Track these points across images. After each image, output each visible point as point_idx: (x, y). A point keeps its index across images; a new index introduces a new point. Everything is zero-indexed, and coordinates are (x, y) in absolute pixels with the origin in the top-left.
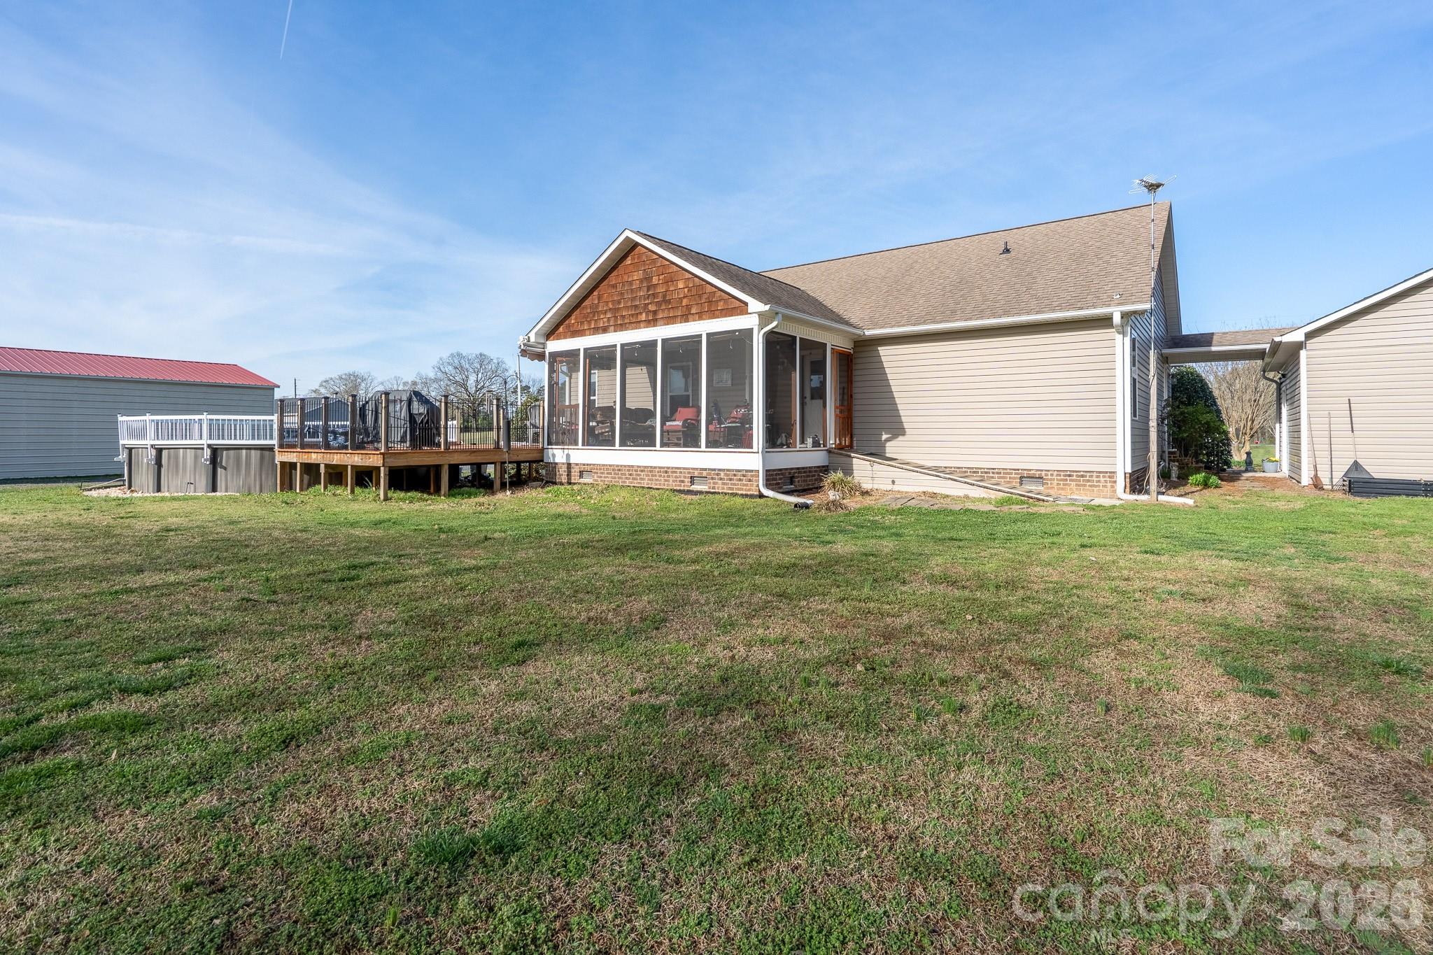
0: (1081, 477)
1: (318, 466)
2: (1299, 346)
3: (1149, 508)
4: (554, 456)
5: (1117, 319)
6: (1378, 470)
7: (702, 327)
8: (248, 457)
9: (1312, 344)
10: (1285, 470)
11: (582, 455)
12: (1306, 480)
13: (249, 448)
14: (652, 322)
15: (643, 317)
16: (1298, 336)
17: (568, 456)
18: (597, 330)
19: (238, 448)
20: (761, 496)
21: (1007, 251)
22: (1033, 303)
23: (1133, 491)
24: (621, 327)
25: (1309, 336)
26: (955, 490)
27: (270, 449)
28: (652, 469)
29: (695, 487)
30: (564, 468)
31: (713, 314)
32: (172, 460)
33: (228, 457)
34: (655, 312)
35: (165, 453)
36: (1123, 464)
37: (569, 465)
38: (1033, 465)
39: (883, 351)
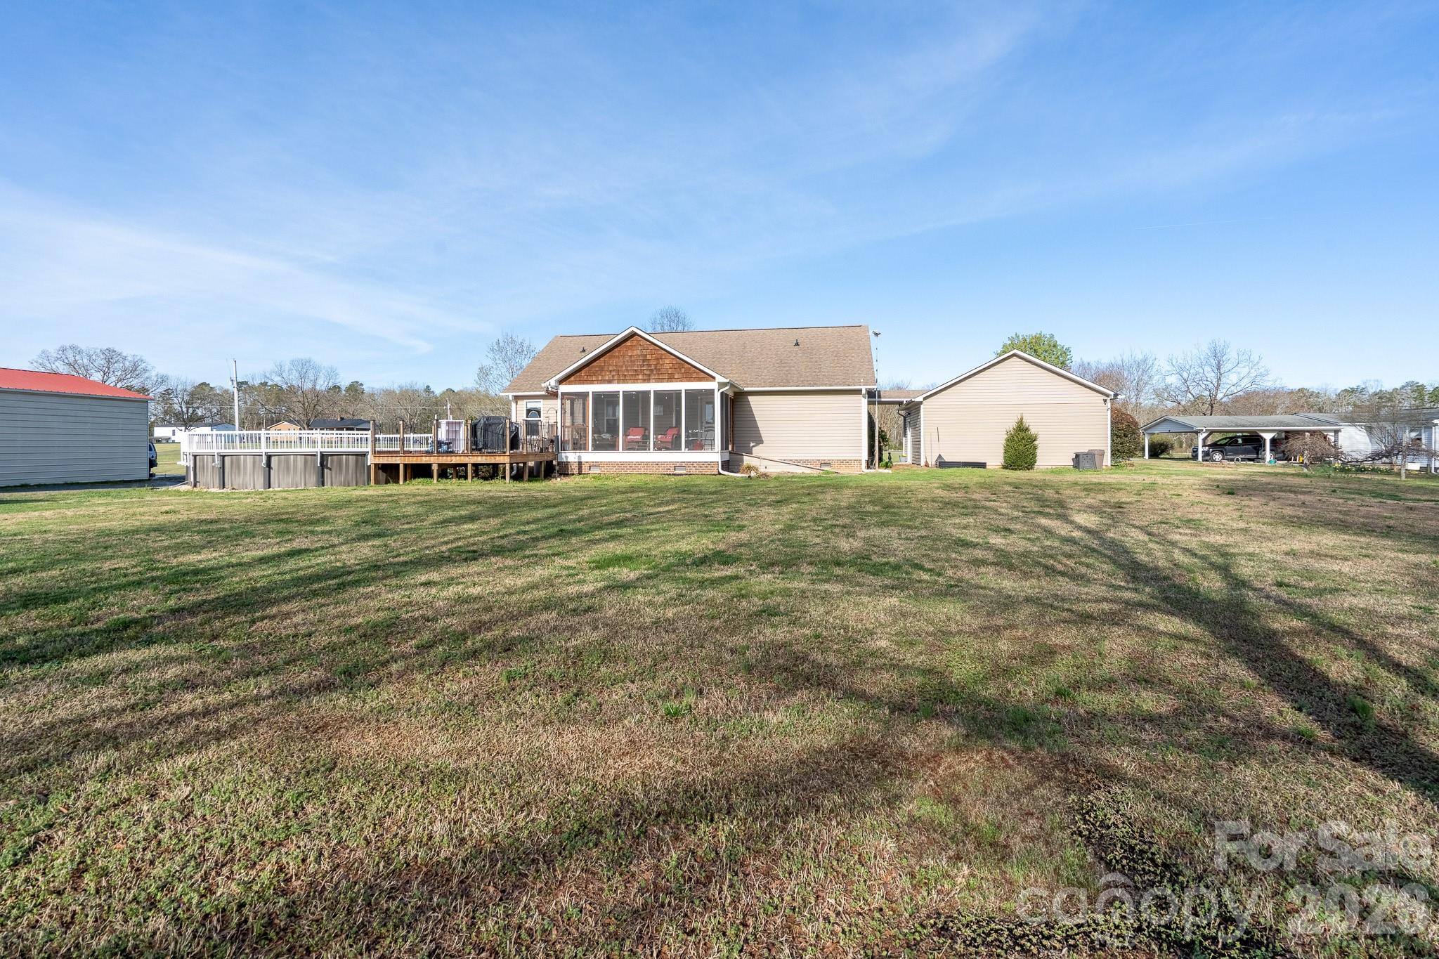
0: (847, 463)
1: (398, 465)
2: (921, 403)
3: (874, 475)
4: (567, 457)
5: (864, 392)
6: (947, 459)
7: (683, 386)
8: (347, 461)
9: (925, 402)
10: (910, 461)
11: (589, 456)
12: (923, 463)
13: (348, 454)
14: (647, 380)
15: (640, 377)
16: (920, 399)
17: (579, 457)
18: (603, 382)
19: (339, 454)
20: (720, 474)
21: (797, 344)
22: (826, 380)
23: (868, 467)
24: (624, 380)
25: (925, 399)
26: (799, 470)
27: (364, 455)
28: (647, 463)
29: (676, 472)
30: (577, 465)
31: (690, 379)
32: (282, 465)
33: (332, 461)
34: (649, 375)
35: (273, 458)
36: (865, 456)
37: (580, 463)
38: (826, 458)
39: (750, 398)
